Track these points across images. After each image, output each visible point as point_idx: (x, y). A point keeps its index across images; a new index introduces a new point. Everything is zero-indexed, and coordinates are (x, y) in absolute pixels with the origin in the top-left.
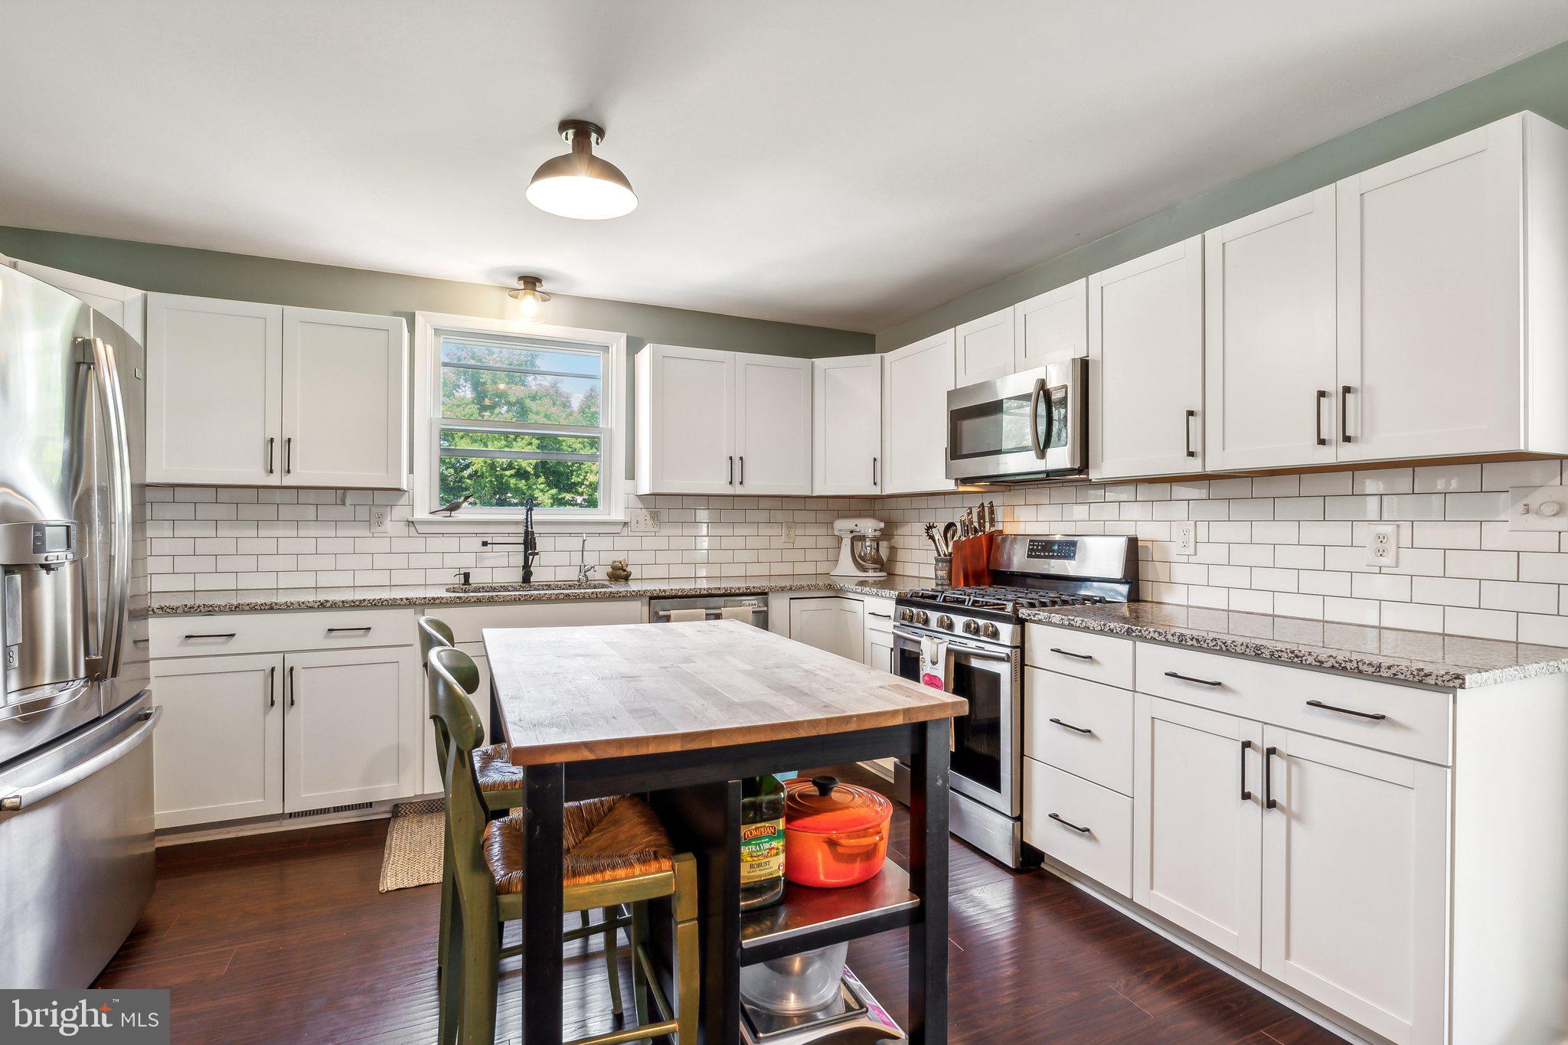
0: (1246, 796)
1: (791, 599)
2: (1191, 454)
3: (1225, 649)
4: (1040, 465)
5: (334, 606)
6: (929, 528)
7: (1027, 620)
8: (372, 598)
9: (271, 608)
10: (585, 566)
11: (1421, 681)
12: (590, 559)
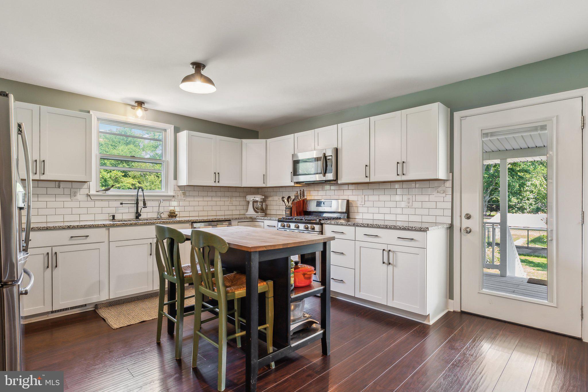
0: (384, 263)
1: (238, 222)
2: (366, 177)
3: (379, 227)
4: (324, 179)
5: (74, 228)
6: (283, 198)
7: (323, 224)
8: (89, 224)
9: (47, 229)
10: (160, 212)
11: (420, 230)
12: (161, 210)
